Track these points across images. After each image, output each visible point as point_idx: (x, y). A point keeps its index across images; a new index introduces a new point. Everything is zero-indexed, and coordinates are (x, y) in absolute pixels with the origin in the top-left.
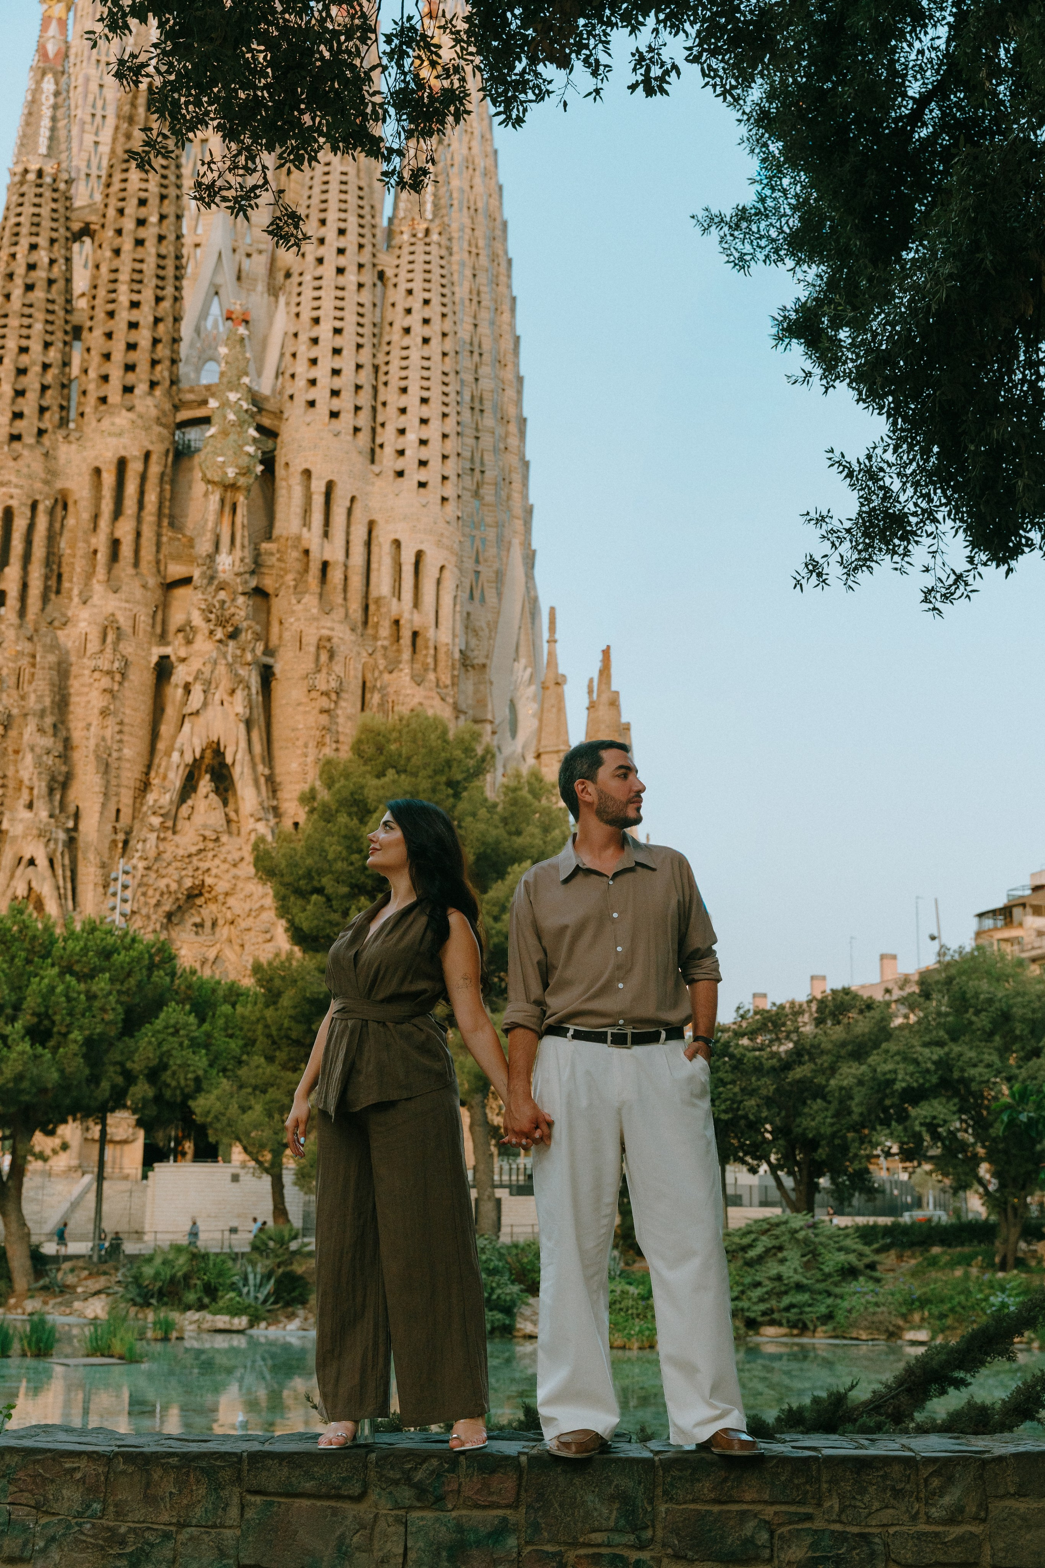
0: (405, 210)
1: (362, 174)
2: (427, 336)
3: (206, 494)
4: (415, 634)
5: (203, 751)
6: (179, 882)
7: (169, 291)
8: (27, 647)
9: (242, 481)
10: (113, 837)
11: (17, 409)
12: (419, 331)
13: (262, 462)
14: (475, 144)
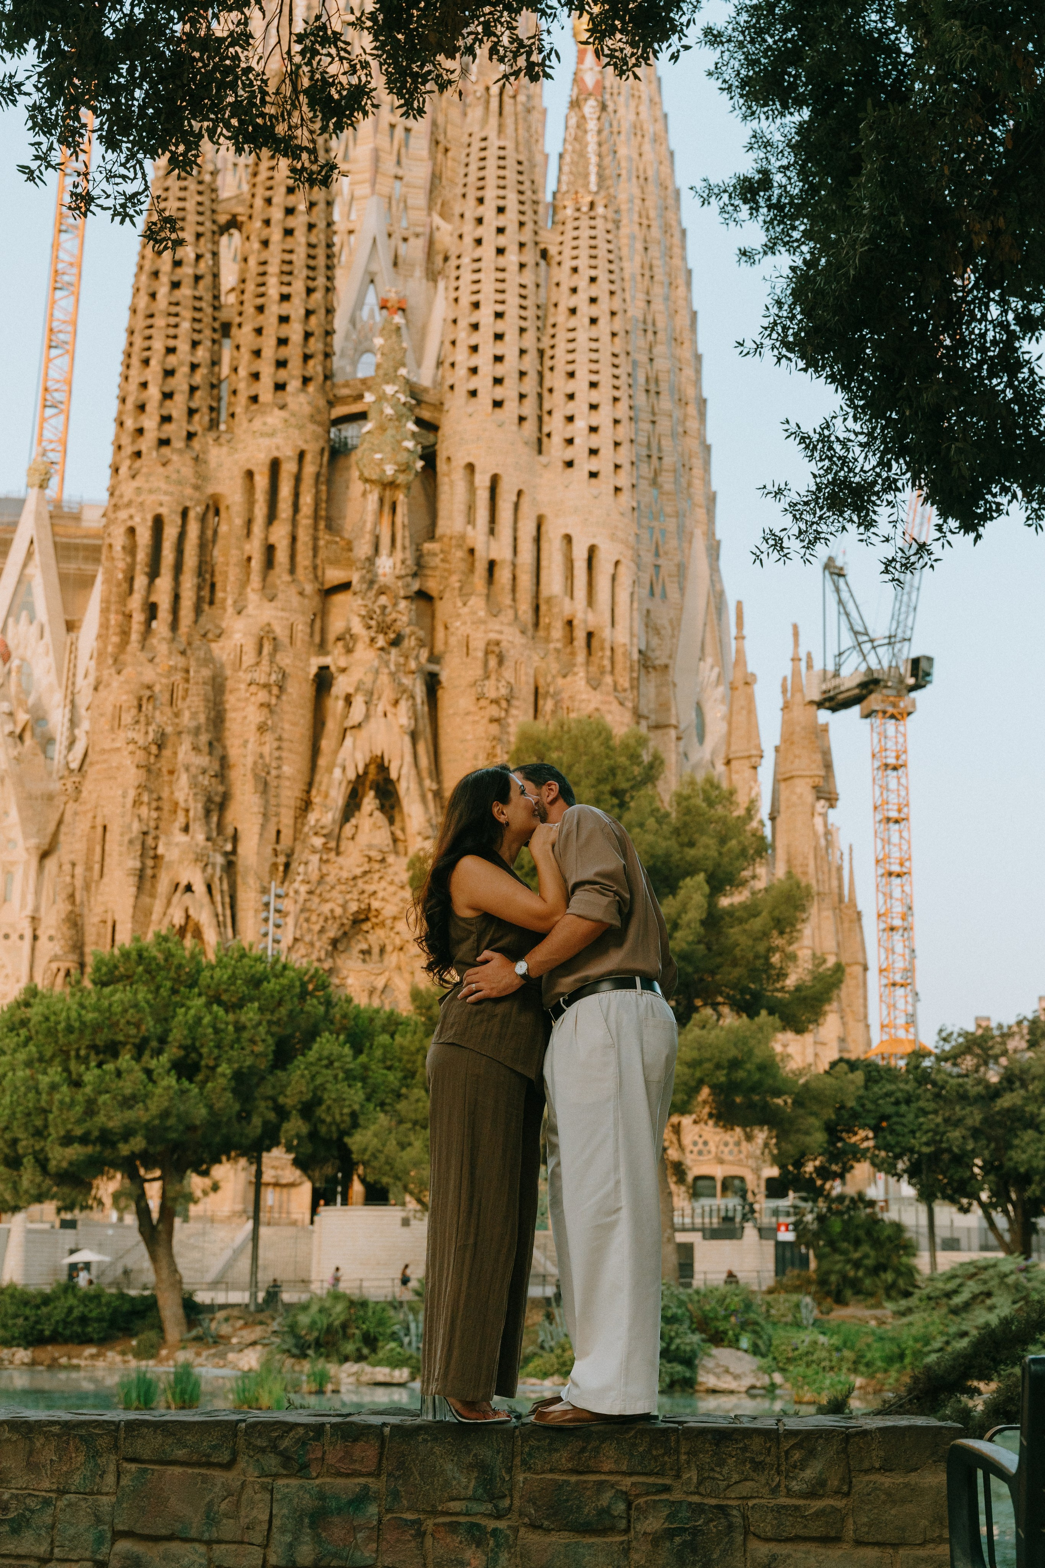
0: (568, 184)
1: (521, 148)
2: (594, 316)
3: (364, 494)
4: (590, 635)
5: (367, 766)
6: (344, 906)
7: (321, 281)
8: (180, 661)
9: (401, 479)
10: (274, 860)
11: (165, 412)
12: (586, 310)
13: (422, 457)
14: (644, 109)
